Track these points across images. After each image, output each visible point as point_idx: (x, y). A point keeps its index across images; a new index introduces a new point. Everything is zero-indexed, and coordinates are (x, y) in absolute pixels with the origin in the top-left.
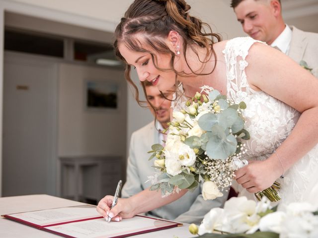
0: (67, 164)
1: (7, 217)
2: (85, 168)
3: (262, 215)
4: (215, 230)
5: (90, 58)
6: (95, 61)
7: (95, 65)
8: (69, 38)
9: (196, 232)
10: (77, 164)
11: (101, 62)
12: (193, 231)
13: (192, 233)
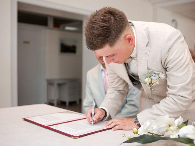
0: (50, 83)
1: (25, 120)
2: (60, 85)
3: (180, 127)
4: (149, 133)
5: (62, 26)
6: (64, 28)
7: (64, 30)
8: (51, 16)
9: (137, 133)
10: (56, 83)
11: (68, 28)
12: (135, 132)
13: (135, 133)
